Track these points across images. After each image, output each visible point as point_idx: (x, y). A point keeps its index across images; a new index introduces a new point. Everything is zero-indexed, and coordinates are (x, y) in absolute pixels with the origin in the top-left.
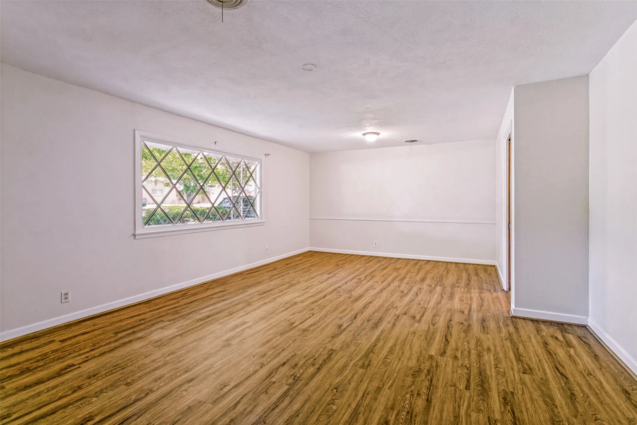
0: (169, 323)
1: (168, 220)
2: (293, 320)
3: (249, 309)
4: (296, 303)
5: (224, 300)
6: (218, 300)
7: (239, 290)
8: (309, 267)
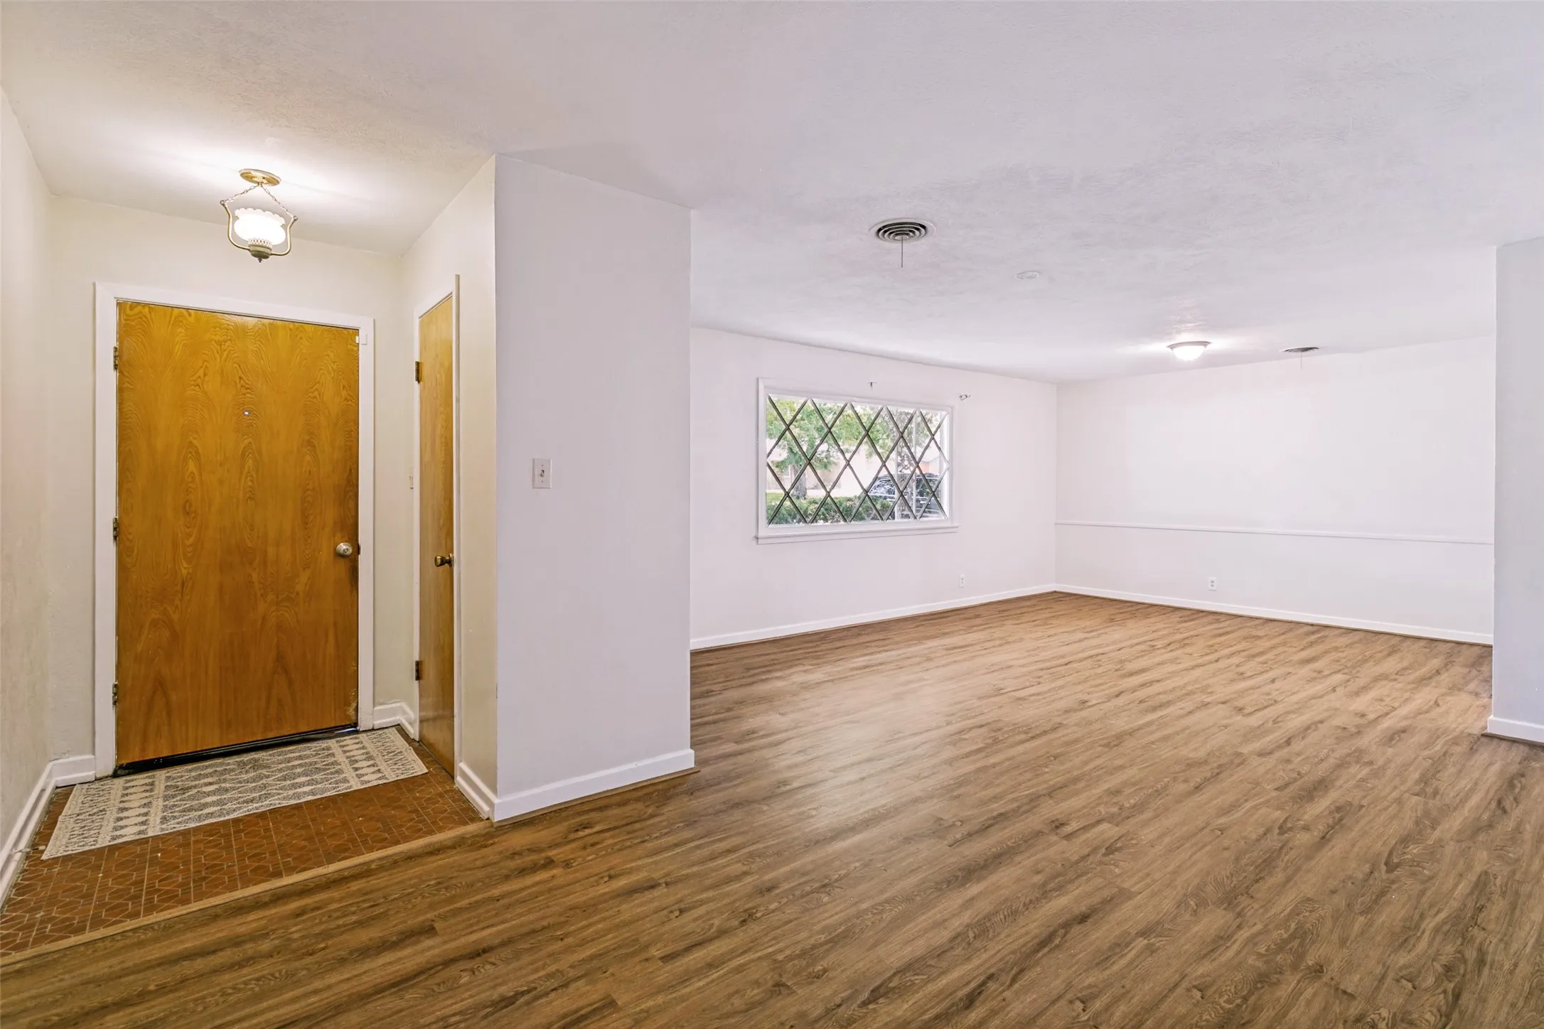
0: (811, 667)
1: (798, 517)
2: (1002, 686)
3: (926, 665)
4: (1010, 667)
5: (887, 651)
6: (877, 649)
7: (912, 640)
8: (1046, 619)
